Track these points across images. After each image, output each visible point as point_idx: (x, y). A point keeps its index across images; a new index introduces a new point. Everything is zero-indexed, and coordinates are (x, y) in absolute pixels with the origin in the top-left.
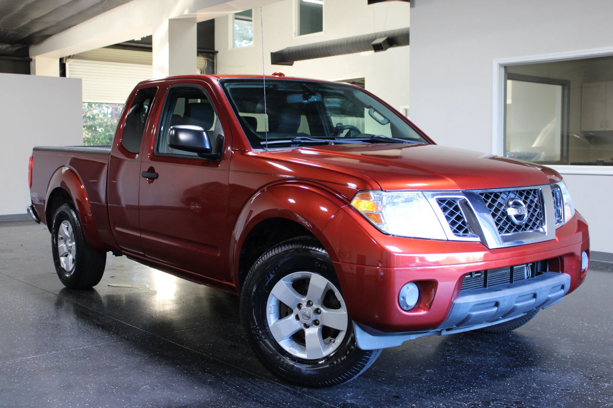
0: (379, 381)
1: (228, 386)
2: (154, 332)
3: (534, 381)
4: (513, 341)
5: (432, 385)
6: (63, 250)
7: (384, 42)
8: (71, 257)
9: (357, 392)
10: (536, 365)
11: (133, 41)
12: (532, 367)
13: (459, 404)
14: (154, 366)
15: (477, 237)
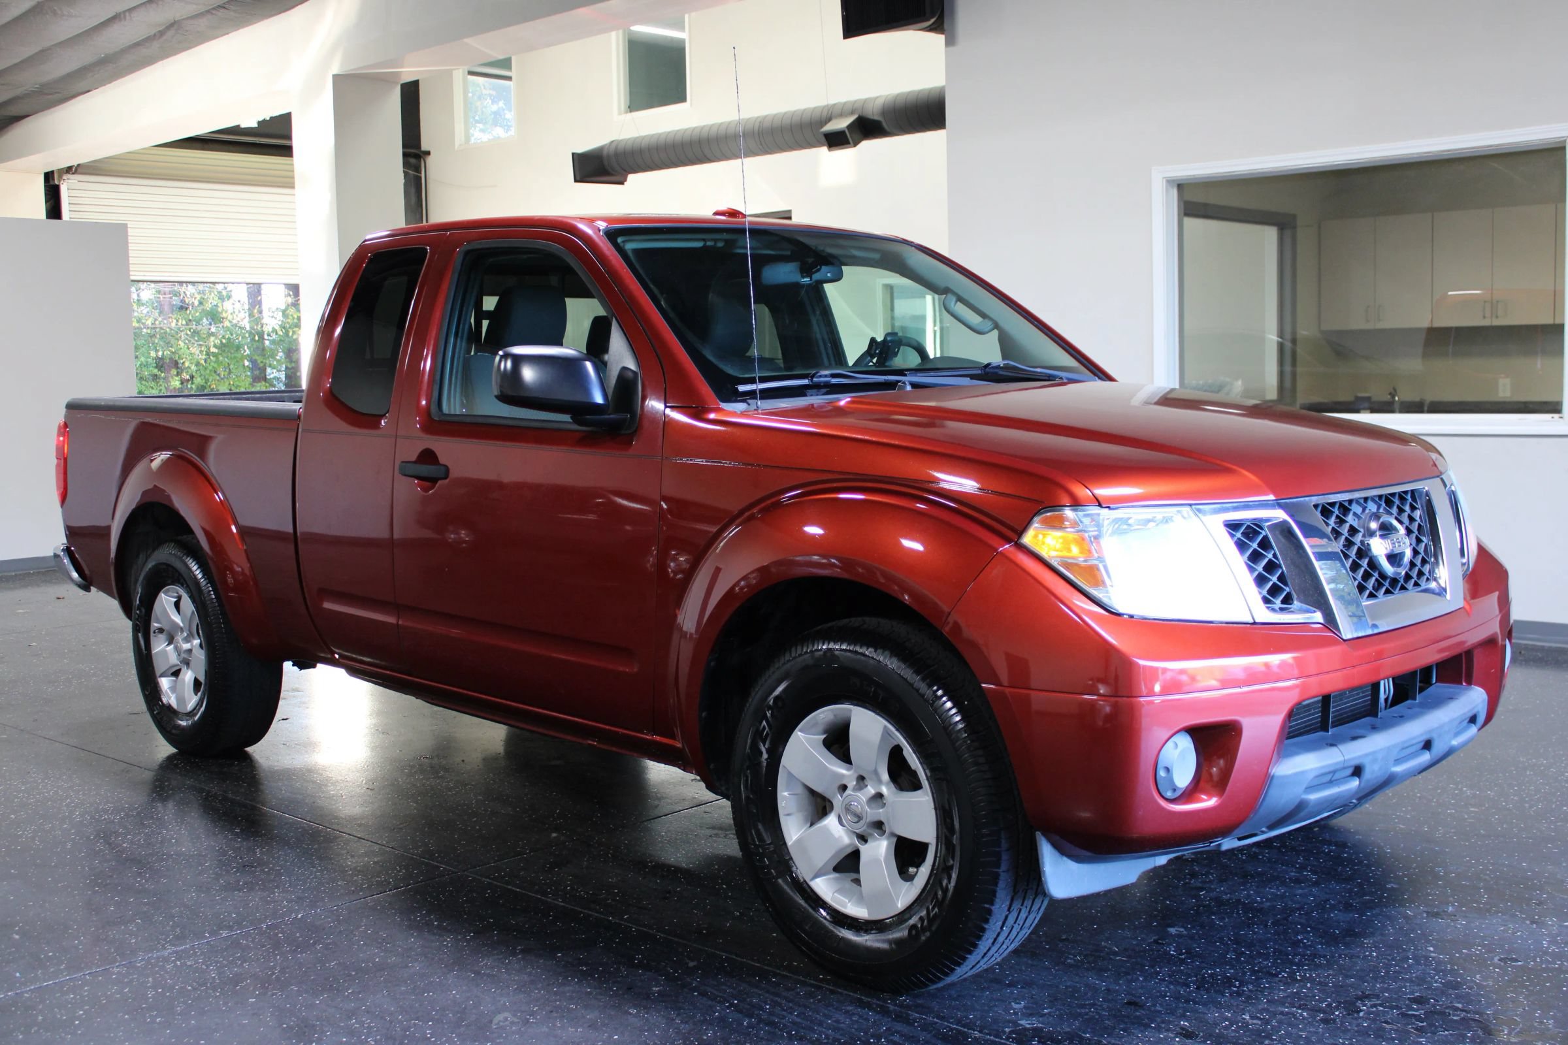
0: (1071, 966)
1: (710, 1003)
2: (456, 863)
3: (1428, 941)
4: (1329, 843)
5: (1200, 968)
6: (167, 659)
7: (849, 127)
8: (188, 676)
9: (1032, 998)
10: (1412, 901)
11: (235, 130)
12: (1405, 906)
13: (1288, 1013)
14: (499, 959)
15: (1315, 612)
